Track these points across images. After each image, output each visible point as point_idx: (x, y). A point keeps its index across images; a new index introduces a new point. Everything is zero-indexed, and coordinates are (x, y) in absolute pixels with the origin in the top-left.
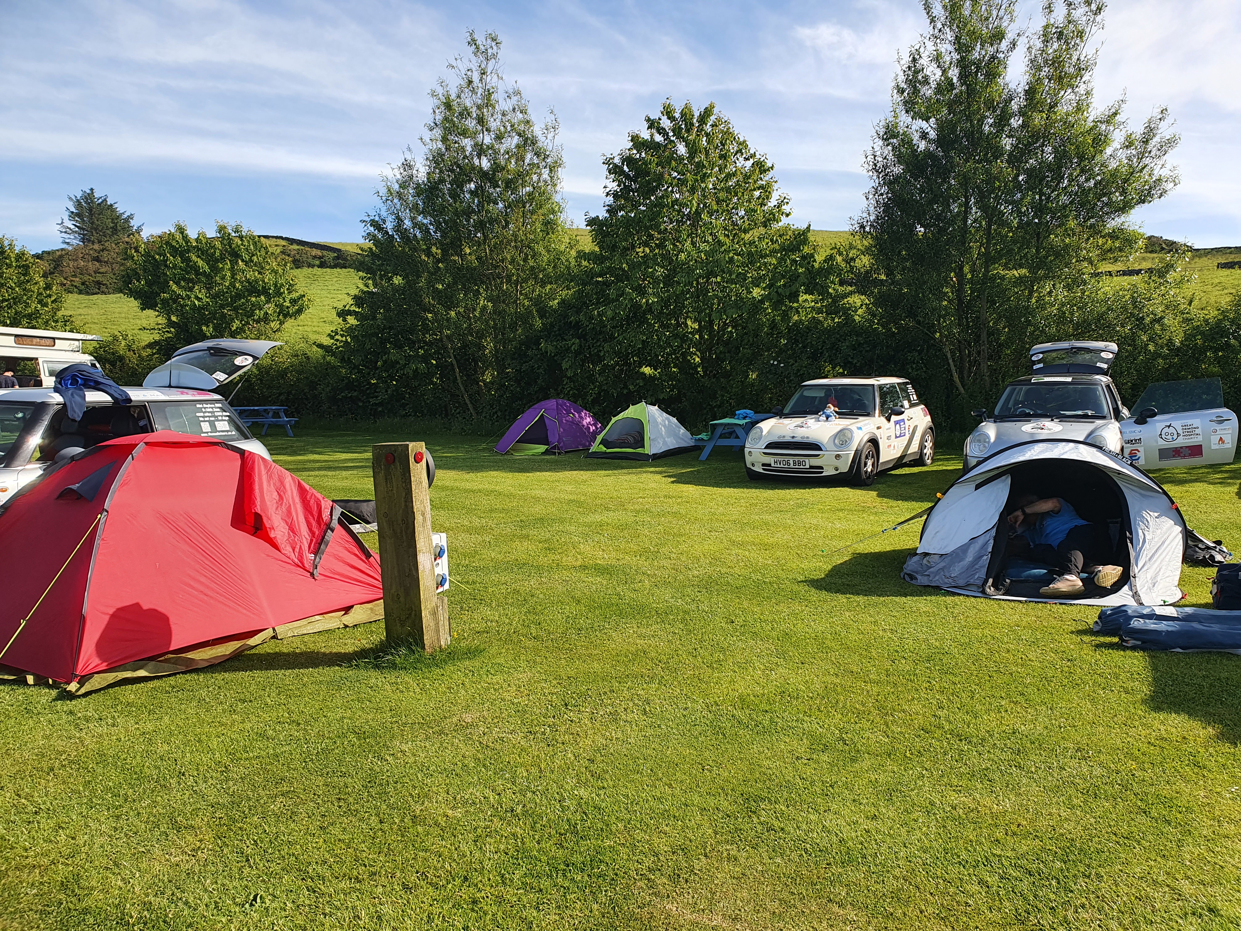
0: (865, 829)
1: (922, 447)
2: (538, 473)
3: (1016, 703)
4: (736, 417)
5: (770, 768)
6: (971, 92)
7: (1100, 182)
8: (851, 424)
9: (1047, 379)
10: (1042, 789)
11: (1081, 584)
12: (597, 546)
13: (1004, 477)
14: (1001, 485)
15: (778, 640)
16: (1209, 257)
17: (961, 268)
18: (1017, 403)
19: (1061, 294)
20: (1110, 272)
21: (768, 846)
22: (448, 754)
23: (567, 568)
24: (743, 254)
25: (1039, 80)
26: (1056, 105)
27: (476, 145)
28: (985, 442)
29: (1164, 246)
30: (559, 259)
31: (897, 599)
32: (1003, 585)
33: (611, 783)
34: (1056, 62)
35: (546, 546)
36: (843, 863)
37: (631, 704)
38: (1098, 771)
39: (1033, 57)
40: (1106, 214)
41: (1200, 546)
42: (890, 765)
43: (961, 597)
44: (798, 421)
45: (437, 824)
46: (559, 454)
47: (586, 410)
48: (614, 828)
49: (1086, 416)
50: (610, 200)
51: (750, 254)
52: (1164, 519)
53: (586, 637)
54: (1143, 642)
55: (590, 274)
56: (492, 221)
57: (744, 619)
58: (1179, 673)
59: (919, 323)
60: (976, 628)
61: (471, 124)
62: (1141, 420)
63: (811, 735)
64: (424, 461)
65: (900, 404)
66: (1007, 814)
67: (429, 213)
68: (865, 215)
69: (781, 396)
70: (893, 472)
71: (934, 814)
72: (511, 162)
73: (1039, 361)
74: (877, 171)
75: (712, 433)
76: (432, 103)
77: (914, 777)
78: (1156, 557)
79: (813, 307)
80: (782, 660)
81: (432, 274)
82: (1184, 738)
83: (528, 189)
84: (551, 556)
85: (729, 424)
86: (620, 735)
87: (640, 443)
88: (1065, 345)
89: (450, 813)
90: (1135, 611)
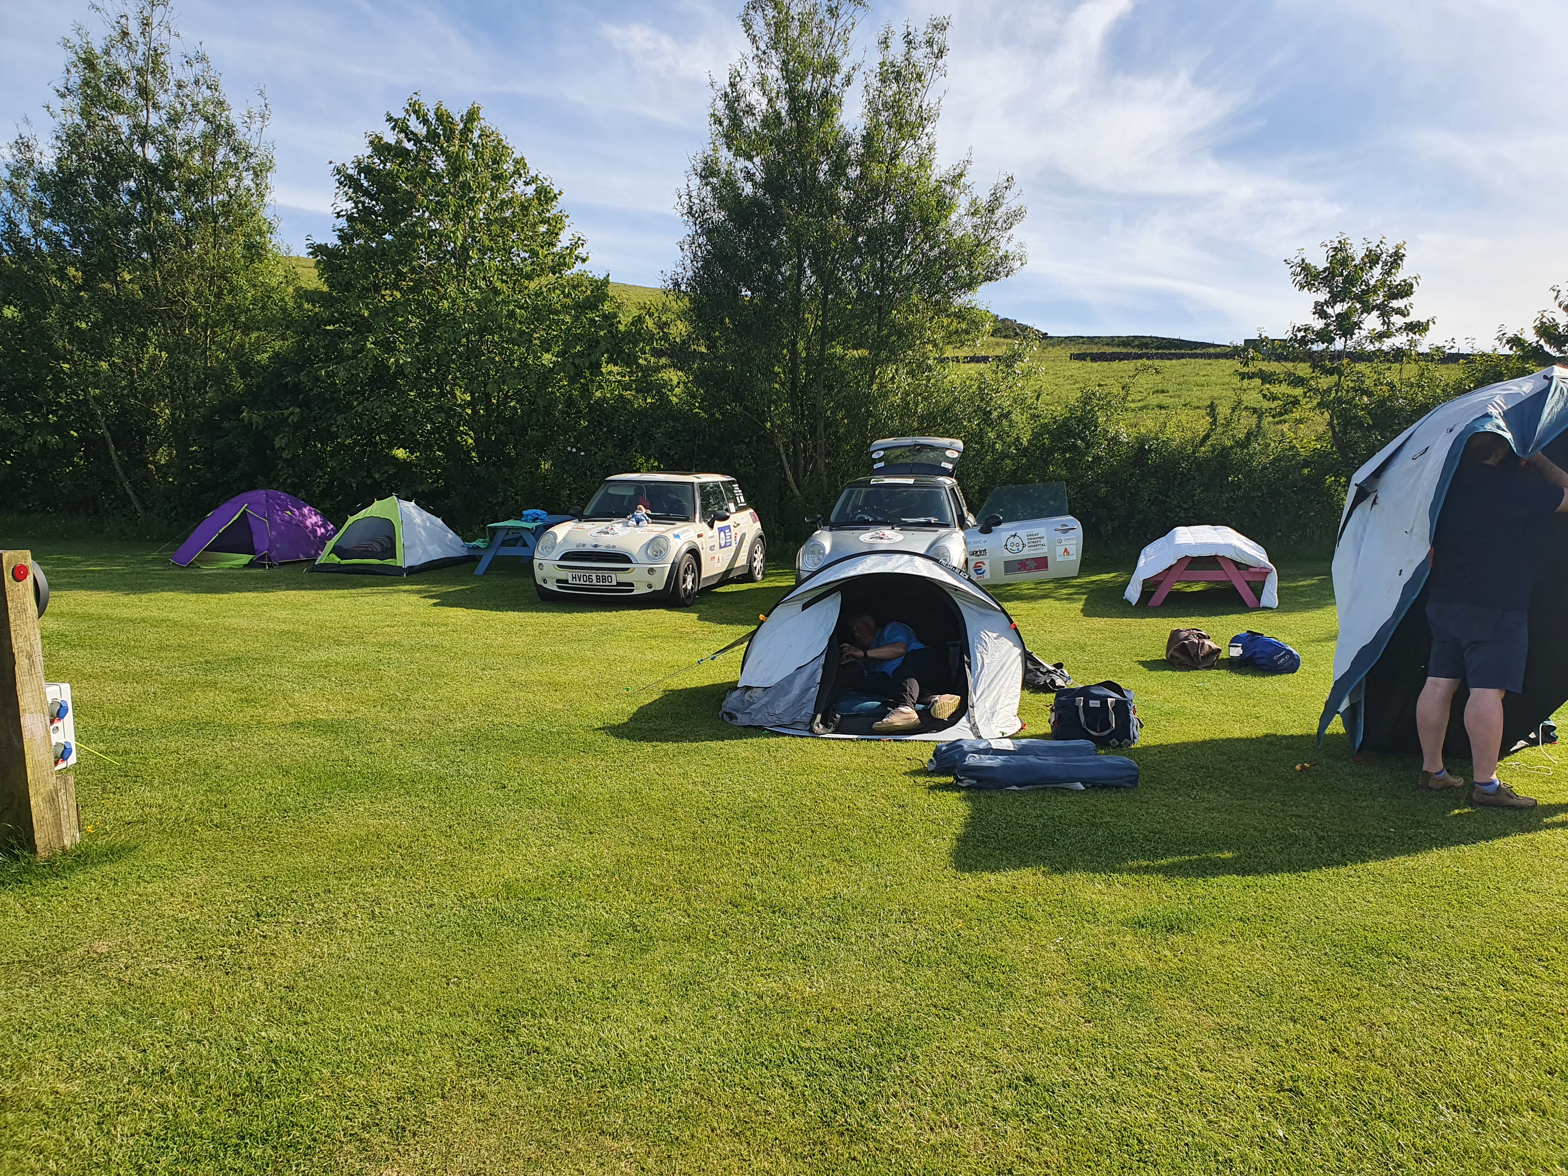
0: (651, 1036)
1: (751, 559)
2: (237, 594)
3: (839, 862)
4: (523, 519)
5: (537, 973)
6: (802, 132)
7: (945, 252)
8: (667, 531)
9: (888, 481)
10: (861, 963)
11: (917, 717)
12: (319, 695)
13: (833, 595)
14: (830, 605)
15: (563, 805)
16: (1062, 346)
17: (794, 344)
18: (855, 507)
19: (904, 380)
20: (957, 357)
21: (527, 1073)
22: (65, 1003)
23: (273, 726)
24: (527, 308)
25: (877, 126)
26: (897, 156)
27: (136, 126)
28: (819, 553)
29: (1018, 331)
30: (269, 297)
31: (712, 744)
32: (833, 721)
33: (316, 1016)
34: (895, 107)
35: (243, 696)
36: (621, 1083)
37: (353, 906)
38: (923, 934)
39: (871, 97)
40: (953, 290)
41: (1041, 669)
42: (689, 952)
43: (786, 738)
44: (602, 525)
45: (39, 1106)
46: (270, 566)
47: (311, 505)
48: (315, 1077)
49: (928, 524)
50: (343, 223)
51: (535, 308)
52: (1003, 640)
53: (294, 821)
54: (979, 781)
55: (317, 322)
56: (165, 237)
57: (520, 782)
58: (1013, 814)
59: (746, 408)
60: (800, 774)
61: (128, 95)
62: (986, 529)
63: (593, 923)
64: (29, 580)
65: (725, 508)
66: (821, 997)
67: (61, 217)
68: (680, 270)
69: (582, 494)
70: (717, 590)
71: (737, 1007)
72: (193, 157)
73: (880, 460)
74: (693, 216)
75: (491, 539)
76: (67, 57)
77: (716, 964)
78: (995, 683)
79: (619, 381)
80: (565, 831)
81: (68, 306)
82: (1014, 887)
83: (221, 197)
84: (250, 711)
85: (513, 528)
86: (334, 948)
87: (390, 551)
88: (908, 441)
89: (61, 1087)
90: (970, 746)
